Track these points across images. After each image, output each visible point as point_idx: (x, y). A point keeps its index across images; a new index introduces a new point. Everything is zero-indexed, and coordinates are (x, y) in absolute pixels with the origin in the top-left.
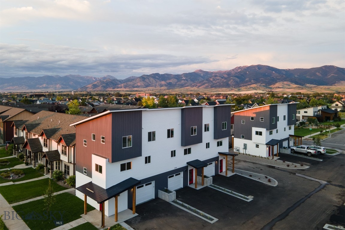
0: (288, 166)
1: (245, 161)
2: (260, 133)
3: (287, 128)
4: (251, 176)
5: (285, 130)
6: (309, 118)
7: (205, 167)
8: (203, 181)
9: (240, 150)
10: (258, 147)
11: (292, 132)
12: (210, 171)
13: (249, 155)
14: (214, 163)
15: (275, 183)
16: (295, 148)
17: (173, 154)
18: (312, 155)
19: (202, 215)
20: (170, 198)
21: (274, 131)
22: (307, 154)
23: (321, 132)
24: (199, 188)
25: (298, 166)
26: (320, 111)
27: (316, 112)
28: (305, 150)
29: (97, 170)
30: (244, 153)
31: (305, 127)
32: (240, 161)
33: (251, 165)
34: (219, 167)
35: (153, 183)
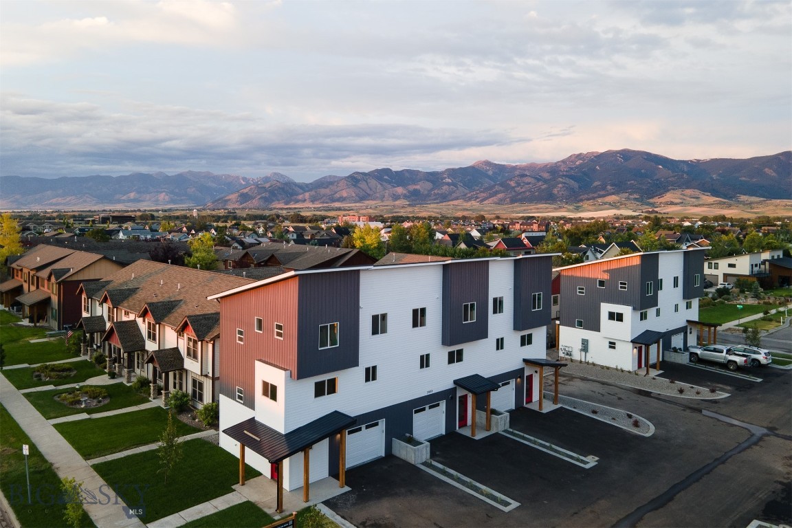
0: (681, 391)
1: (584, 379)
2: (619, 317)
3: (682, 305)
4: (594, 412)
5: (676, 310)
6: (738, 280)
7: (494, 390)
8: (489, 420)
9: (573, 353)
10: (614, 348)
11: (694, 314)
12: (503, 399)
13: (594, 364)
14: (513, 383)
15: (649, 430)
16: (699, 352)
17: (425, 361)
18: (739, 368)
19: (485, 493)
20: (416, 455)
21: (651, 312)
22: (726, 365)
23: (766, 313)
24: (479, 436)
25: (705, 393)
26: (767, 263)
27: (756, 265)
28: (723, 356)
29: (265, 393)
30: (583, 360)
31: (728, 300)
32: (571, 378)
33: (597, 388)
34: (524, 392)
35: (382, 423)
